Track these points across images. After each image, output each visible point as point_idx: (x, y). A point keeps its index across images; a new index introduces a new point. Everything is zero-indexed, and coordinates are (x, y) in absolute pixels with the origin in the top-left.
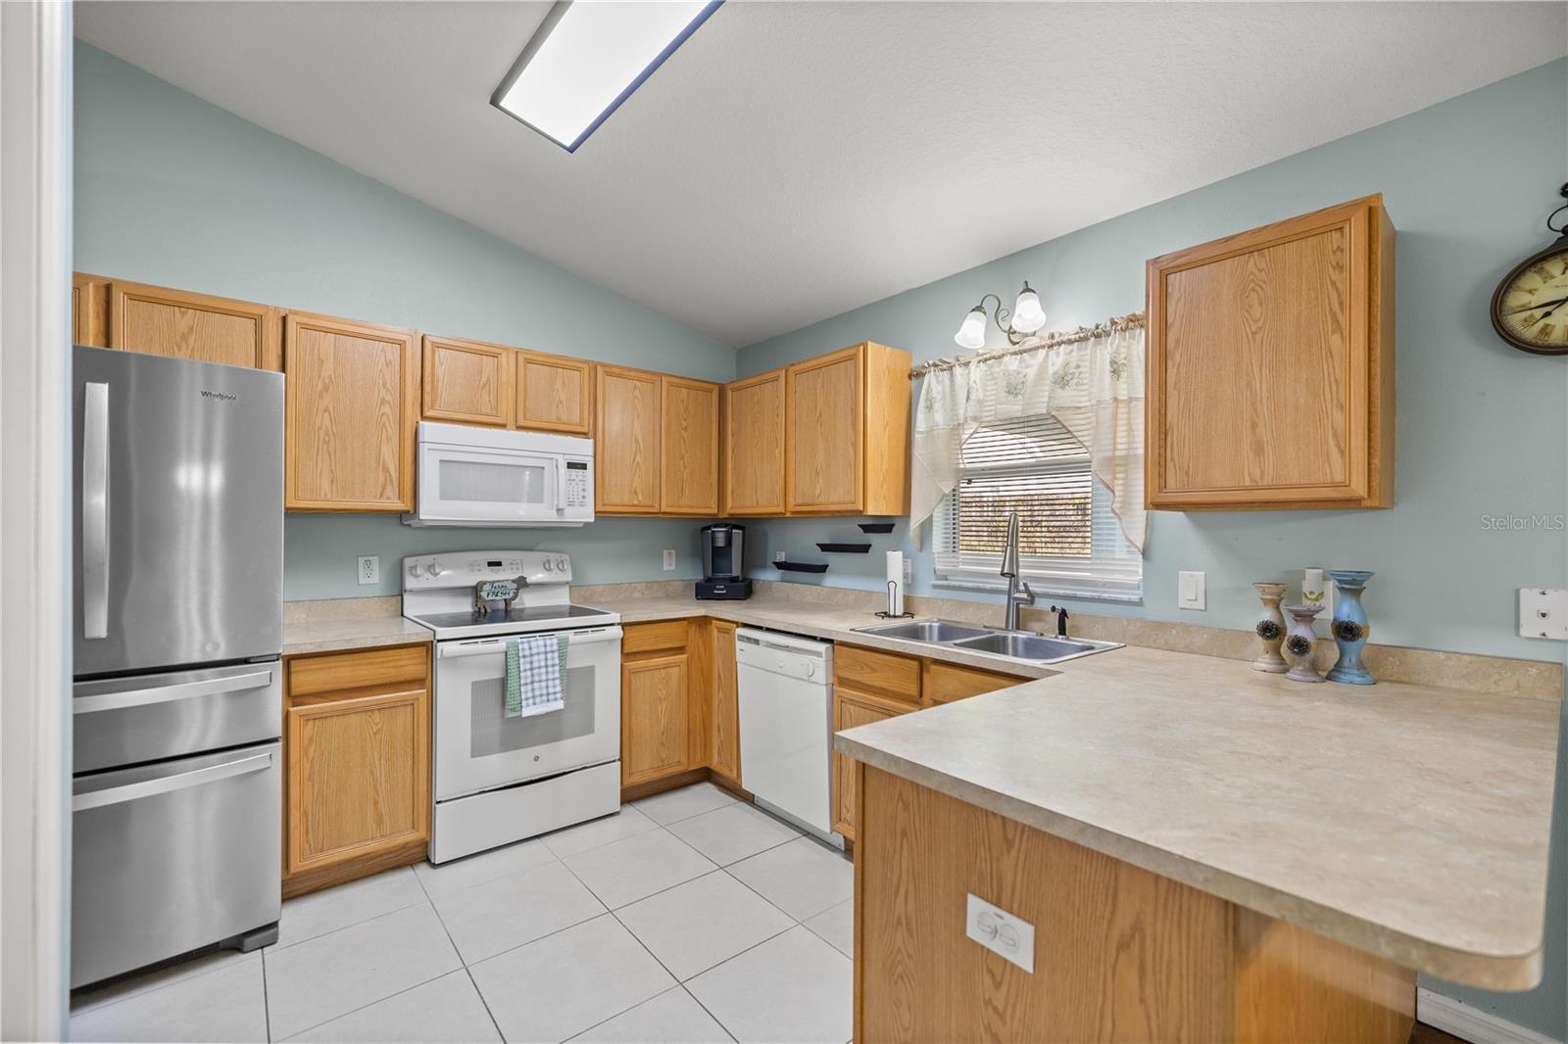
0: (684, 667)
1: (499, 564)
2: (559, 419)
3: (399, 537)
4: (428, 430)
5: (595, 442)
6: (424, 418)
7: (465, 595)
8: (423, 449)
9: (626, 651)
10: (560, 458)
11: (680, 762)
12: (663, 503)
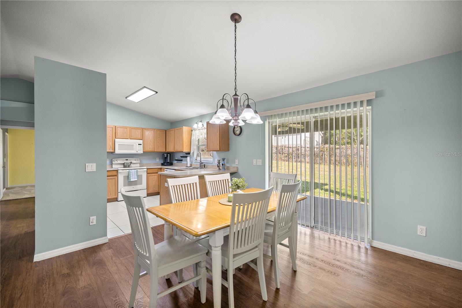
0: (158, 176)
1: (127, 160)
2: (137, 137)
3: (112, 156)
4: (116, 140)
5: (143, 141)
6: (116, 138)
7: (122, 165)
8: (116, 143)
9: (148, 173)
10: (137, 143)
11: (156, 190)
12: (155, 150)
